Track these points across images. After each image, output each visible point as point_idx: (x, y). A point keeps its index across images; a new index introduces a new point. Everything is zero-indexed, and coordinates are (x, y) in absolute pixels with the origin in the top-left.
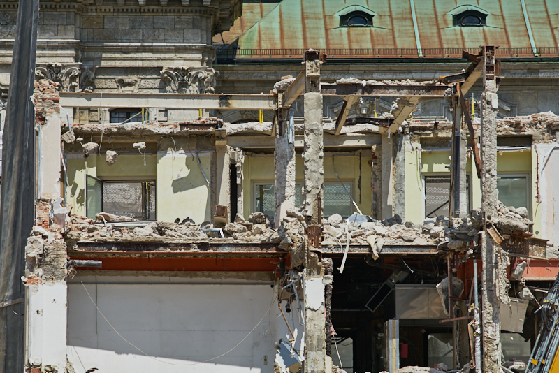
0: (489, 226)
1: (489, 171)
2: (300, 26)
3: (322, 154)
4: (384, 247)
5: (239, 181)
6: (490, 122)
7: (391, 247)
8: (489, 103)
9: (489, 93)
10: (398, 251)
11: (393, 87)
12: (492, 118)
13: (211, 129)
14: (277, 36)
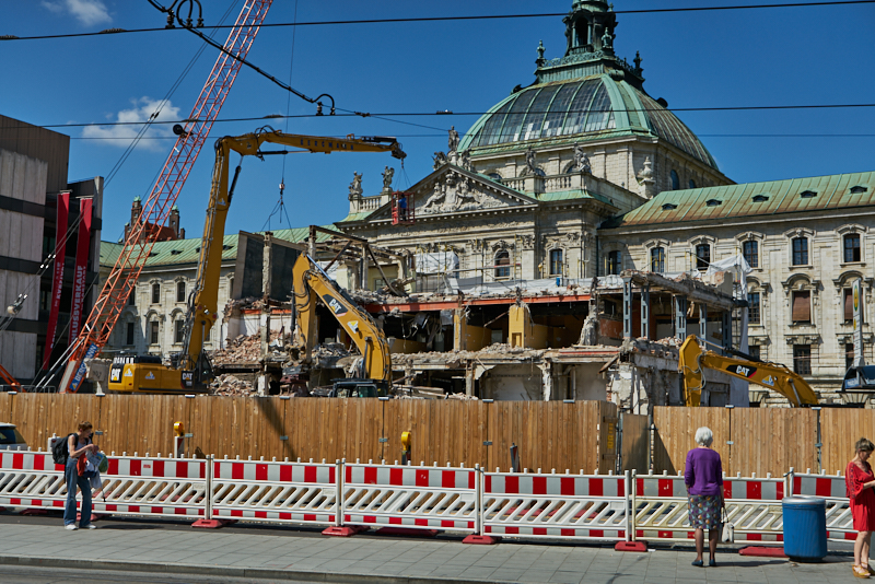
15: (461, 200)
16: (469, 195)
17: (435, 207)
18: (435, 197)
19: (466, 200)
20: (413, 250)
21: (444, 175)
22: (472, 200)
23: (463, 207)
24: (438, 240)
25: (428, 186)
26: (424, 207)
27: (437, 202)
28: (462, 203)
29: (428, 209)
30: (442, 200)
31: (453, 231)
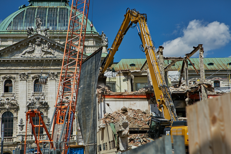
0: (203, 84)
1: (202, 72)
2: (122, 66)
3: (164, 69)
4: (173, 92)
5: (133, 82)
6: (202, 61)
7: (174, 92)
8: (202, 57)
9: (201, 55)
10: (176, 92)
11: (172, 58)
12: (202, 60)
13: (128, 71)
14: (119, 68)
15: (44, 53)
16: (49, 51)
17: (27, 55)
18: (28, 50)
19: (46, 53)
20: (13, 76)
21: (35, 39)
22: (50, 53)
23: (45, 57)
24: (30, 72)
25: (25, 44)
26: (21, 55)
27: (29, 52)
28: (44, 54)
29: (23, 56)
30: (33, 52)
31: (38, 67)
